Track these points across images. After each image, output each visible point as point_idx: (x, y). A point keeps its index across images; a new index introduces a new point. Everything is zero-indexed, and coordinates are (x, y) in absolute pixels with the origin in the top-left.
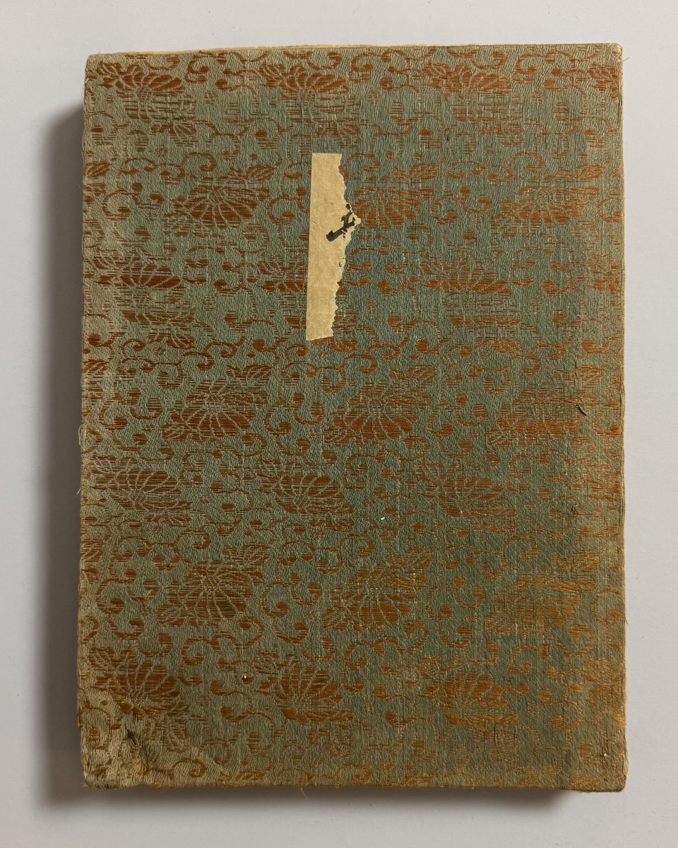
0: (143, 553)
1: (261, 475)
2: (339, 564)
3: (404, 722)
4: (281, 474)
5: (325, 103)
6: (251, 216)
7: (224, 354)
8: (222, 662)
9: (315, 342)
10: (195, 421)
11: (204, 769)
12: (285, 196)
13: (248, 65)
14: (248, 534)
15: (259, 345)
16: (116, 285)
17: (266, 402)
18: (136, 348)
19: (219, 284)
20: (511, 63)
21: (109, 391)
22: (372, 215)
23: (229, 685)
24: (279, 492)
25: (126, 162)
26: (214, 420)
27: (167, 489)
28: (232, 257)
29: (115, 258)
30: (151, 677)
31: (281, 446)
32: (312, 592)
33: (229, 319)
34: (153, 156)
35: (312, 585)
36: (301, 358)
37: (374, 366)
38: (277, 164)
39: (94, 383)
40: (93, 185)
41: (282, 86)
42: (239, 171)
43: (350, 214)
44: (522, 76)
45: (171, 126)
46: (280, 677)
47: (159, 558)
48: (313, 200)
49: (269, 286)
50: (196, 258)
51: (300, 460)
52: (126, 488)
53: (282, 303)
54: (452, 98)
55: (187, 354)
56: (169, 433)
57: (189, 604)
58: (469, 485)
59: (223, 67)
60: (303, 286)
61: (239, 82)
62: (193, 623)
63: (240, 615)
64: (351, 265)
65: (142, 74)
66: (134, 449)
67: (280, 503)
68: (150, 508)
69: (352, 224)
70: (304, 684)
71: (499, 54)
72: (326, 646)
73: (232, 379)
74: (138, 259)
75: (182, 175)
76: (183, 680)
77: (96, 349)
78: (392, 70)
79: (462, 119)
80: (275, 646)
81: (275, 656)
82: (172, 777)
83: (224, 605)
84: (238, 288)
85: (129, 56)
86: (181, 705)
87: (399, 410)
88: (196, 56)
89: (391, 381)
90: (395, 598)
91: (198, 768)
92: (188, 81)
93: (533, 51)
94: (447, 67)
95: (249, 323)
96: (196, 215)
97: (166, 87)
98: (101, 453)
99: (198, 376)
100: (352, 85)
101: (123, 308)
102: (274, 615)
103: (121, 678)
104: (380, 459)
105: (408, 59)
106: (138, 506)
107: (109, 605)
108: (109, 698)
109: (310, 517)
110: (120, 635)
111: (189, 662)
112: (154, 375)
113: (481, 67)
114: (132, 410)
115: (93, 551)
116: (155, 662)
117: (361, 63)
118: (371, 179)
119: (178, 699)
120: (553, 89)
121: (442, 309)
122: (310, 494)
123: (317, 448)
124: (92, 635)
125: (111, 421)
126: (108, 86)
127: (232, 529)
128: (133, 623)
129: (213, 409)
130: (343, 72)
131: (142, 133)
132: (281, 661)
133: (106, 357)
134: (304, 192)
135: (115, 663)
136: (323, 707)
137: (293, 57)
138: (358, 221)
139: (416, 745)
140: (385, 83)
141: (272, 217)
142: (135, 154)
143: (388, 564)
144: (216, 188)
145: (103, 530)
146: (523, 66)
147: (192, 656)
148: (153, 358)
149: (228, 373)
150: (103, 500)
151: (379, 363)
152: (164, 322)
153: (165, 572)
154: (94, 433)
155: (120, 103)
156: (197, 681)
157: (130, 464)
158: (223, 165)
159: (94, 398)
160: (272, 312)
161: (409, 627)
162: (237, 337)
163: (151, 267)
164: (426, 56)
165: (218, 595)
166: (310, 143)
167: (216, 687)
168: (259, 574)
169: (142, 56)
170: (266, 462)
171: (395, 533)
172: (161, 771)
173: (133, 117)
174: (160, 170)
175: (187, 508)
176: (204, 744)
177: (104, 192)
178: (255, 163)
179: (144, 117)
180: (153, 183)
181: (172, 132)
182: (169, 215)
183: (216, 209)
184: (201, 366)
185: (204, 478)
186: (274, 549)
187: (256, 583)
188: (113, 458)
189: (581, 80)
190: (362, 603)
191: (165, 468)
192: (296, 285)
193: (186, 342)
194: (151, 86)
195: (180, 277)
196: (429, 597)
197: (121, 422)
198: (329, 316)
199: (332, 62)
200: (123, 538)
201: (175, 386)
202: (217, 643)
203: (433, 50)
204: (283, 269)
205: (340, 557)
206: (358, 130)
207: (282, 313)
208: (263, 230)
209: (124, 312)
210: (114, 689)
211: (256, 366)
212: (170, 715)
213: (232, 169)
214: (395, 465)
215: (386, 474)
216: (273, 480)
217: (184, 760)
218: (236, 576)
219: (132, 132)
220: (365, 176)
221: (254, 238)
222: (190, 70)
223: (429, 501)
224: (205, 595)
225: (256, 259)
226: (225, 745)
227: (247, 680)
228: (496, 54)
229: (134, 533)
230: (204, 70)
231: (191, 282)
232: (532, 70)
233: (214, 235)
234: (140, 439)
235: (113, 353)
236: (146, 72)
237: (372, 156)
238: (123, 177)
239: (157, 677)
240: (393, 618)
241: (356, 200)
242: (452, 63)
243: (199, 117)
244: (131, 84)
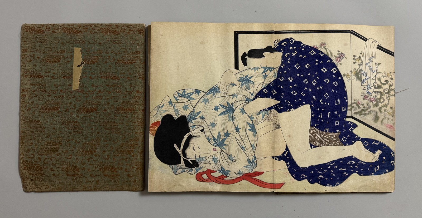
0: (34, 139)
1: (62, 121)
2: (80, 141)
3: (94, 176)
4: (66, 121)
5: (77, 36)
6: (60, 62)
7: (53, 93)
8: (53, 164)
9: (75, 90)
10: (46, 108)
11: (48, 187)
12: (68, 57)
13: (59, 28)
14: (59, 134)
15: (61, 91)
16: (29, 77)
17: (63, 104)
18: (33, 92)
19: (52, 77)
20: (120, 28)
21: (27, 102)
22: (88, 62)
23: (54, 169)
24: (66, 125)
25: (31, 49)
26: (51, 108)
27: (40, 124)
28: (55, 71)
29: (29, 71)
30: (37, 167)
31: (66, 114)
32: (73, 148)
33: (55, 85)
34: (37, 48)
35: (73, 146)
36: (71, 94)
37: (88, 96)
38: (66, 50)
39: (23, 100)
40: (24, 54)
41: (67, 32)
42: (57, 51)
43: (83, 61)
44: (122, 31)
45: (42, 41)
46: (66, 167)
47: (38, 140)
48: (74, 58)
49: (64, 77)
50: (47, 71)
51: (71, 117)
52: (31, 124)
53: (67, 81)
54: (106, 35)
55: (45, 93)
56: (40, 111)
57: (45, 150)
58: (110, 123)
59: (54, 28)
60: (72, 77)
61: (57, 31)
62: (46, 155)
63: (57, 153)
64: (83, 73)
65: (35, 29)
66: (32, 115)
67: (66, 127)
68: (36, 129)
69: (83, 63)
70: (72, 168)
71: (117, 26)
72: (77, 160)
73: (55, 99)
74: (34, 71)
75: (44, 52)
76: (43, 167)
77: (24, 92)
78: (92, 29)
79: (109, 40)
80: (65, 160)
81: (65, 162)
82: (41, 189)
83: (53, 151)
84: (56, 78)
85: (32, 24)
86: (43, 173)
87: (94, 106)
88: (48, 25)
89: (92, 99)
90: (93, 149)
91: (47, 187)
92: (46, 31)
93: (124, 25)
94: (105, 28)
95: (59, 86)
96: (47, 61)
97: (41, 32)
98: (25, 116)
99: (47, 98)
100: (83, 32)
101: (30, 83)
102: (65, 153)
103: (29, 167)
104: (89, 117)
105: (96, 27)
106: (33, 128)
107: (27, 151)
108: (27, 172)
109: (73, 131)
110: (29, 158)
111: (45, 164)
112: (37, 98)
113: (113, 29)
114: (32, 106)
115: (23, 138)
116: (37, 163)
117: (86, 27)
118: (87, 53)
119: (43, 172)
120: (130, 34)
121: (104, 83)
122: (73, 125)
123: (75, 115)
124: (23, 157)
125: (27, 109)
126: (27, 32)
127: (55, 133)
128: (32, 155)
129: (50, 106)
130: (81, 29)
131: (35, 42)
132: (66, 163)
133: (26, 94)
134: (72, 56)
135: (28, 164)
136: (76, 173)
137: (70, 26)
138: (84, 63)
139: (97, 181)
140: (91, 32)
141: (65, 62)
142: (33, 47)
143: (91, 141)
144: (52, 55)
145: (25, 134)
146: (122, 29)
147: (46, 162)
148: (37, 94)
149: (54, 97)
150: (25, 127)
151: (89, 95)
152: (39, 86)
153: (39, 143)
154: (23, 111)
155: (30, 36)
156: (47, 168)
157: (32, 118)
158: (54, 50)
159: (23, 103)
160: (65, 83)
161: (96, 155)
162: (56, 89)
163: (37, 73)
164: (100, 26)
165: (52, 148)
166: (73, 45)
167: (51, 169)
168: (61, 144)
169: (35, 25)
170: (63, 118)
171: (93, 134)
172: (39, 188)
173: (33, 39)
174: (39, 51)
175: (45, 129)
176: (49, 182)
177: (26, 56)
178: (61, 50)
179: (35, 39)
180: (37, 54)
181: (42, 42)
182: (41, 61)
183: (52, 60)
184: (48, 96)
185: (48, 121)
186: (65, 138)
187: (61, 146)
188: (27, 117)
189: (136, 32)
190: (85, 150)
191: (39, 119)
192: (70, 77)
193: (45, 90)
194: (37, 32)
195: (43, 75)
196: (100, 149)
197: (29, 109)
198: (78, 84)
199: (79, 27)
200: (30, 136)
201: (42, 100)
202: (51, 159)
203: (102, 24)
204: (67, 74)
205: (80, 140)
206: (85, 43)
207: (67, 84)
208: (63, 65)
209: (30, 84)
210: (28, 170)
211: (61, 96)
212: (41, 175)
213: (56, 51)
214: (93, 118)
215: (91, 120)
216: (65, 122)
217: (44, 185)
218: (56, 144)
219: (33, 42)
220: (86, 53)
221: (61, 66)
222: (46, 28)
223: (101, 127)
224: (49, 148)
225: (61, 71)
226: (53, 182)
227: (59, 168)
228: (116, 26)
229: (32, 134)
230: (49, 28)
231: (46, 76)
232: (125, 29)
233: (51, 66)
234: (34, 113)
235: (28, 93)
236: (36, 28)
237: (88, 48)
238: (30, 53)
239: (38, 167)
240: (92, 153)
241: (84, 58)
242: (106, 28)
243: (48, 39)
244: (32, 31)
